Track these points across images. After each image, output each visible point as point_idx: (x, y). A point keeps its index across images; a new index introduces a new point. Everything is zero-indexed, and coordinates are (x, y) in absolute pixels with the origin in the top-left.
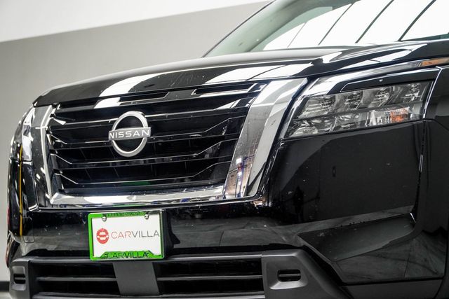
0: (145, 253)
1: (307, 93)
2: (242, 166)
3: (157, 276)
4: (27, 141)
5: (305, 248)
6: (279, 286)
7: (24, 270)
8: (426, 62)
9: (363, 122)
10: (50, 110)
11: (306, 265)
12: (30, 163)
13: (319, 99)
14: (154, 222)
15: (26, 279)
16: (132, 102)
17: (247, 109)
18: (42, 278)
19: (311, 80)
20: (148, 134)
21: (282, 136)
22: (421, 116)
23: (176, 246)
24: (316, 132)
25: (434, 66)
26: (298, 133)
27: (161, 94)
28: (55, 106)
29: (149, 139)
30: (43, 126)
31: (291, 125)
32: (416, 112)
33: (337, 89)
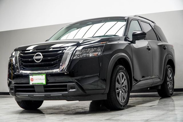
0: (42, 83)
1: (77, 49)
2: (61, 65)
3: (44, 88)
4: (14, 59)
5: (76, 82)
6: (71, 90)
7: (13, 87)
8: (102, 43)
9: (88, 55)
10: (19, 52)
11: (76, 86)
12: (14, 64)
13: (79, 51)
14: (44, 77)
15: (14, 89)
16: (38, 51)
17: (64, 53)
18: (17, 89)
19: (77, 46)
20: (42, 58)
21: (71, 59)
22: (101, 54)
23: (48, 82)
24: (78, 58)
25: (103, 44)
26: (75, 58)
27: (45, 49)
28: (20, 51)
29: (42, 59)
30: (18, 56)
31: (73, 56)
32: (100, 53)
33: (83, 49)
